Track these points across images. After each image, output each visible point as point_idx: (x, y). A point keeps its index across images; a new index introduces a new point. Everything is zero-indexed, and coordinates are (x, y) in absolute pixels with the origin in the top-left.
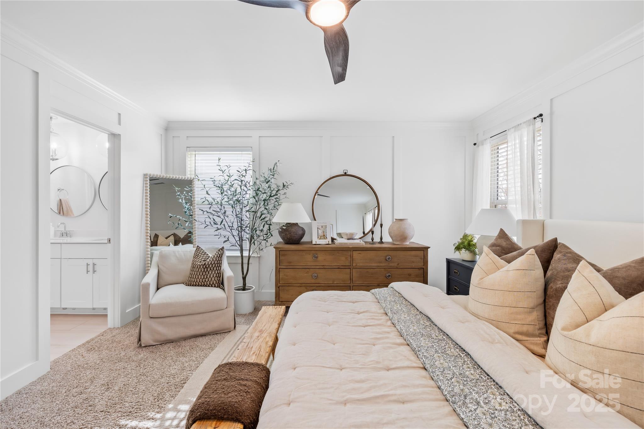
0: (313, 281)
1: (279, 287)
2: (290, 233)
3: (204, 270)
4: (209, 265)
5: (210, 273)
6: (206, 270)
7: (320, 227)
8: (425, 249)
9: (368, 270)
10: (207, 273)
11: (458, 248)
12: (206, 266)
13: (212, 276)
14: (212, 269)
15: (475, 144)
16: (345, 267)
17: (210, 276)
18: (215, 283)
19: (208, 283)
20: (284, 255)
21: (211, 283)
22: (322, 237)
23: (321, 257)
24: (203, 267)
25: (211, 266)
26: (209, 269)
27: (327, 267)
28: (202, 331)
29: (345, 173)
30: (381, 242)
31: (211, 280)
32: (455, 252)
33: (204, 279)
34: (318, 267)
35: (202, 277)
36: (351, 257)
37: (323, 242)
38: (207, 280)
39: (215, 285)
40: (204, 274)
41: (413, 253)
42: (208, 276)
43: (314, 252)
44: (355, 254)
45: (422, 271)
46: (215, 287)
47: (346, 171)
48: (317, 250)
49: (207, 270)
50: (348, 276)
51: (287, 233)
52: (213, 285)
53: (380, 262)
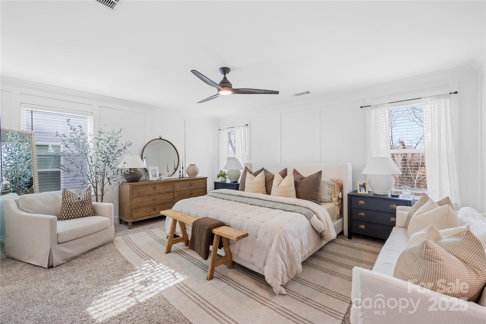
0: (154, 202)
1: (132, 210)
2: (136, 175)
3: (82, 205)
4: (86, 201)
5: (87, 206)
6: (83, 205)
7: (153, 170)
8: (205, 179)
9: (182, 192)
10: (85, 207)
11: (219, 177)
12: (83, 202)
13: (89, 209)
14: (88, 203)
15: (219, 130)
16: (170, 192)
17: (87, 209)
18: (92, 213)
19: (87, 214)
20: (135, 189)
21: (89, 214)
22: (155, 176)
23: (158, 187)
24: (81, 203)
25: (87, 201)
26: (86, 204)
27: (161, 193)
28: (96, 245)
29: (160, 138)
30: (183, 177)
31: (89, 211)
32: (217, 179)
33: (83, 212)
34: (156, 194)
35: (81, 210)
36: (174, 185)
37: (155, 179)
38: (85, 212)
39: (92, 215)
40: (82, 208)
41: (201, 181)
42: (86, 209)
43: (154, 185)
44: (176, 184)
45: (205, 189)
46: (92, 216)
47: (161, 137)
48: (154, 184)
49: (85, 205)
50: (172, 197)
51: (134, 175)
52: (91, 215)
53: (188, 187)
